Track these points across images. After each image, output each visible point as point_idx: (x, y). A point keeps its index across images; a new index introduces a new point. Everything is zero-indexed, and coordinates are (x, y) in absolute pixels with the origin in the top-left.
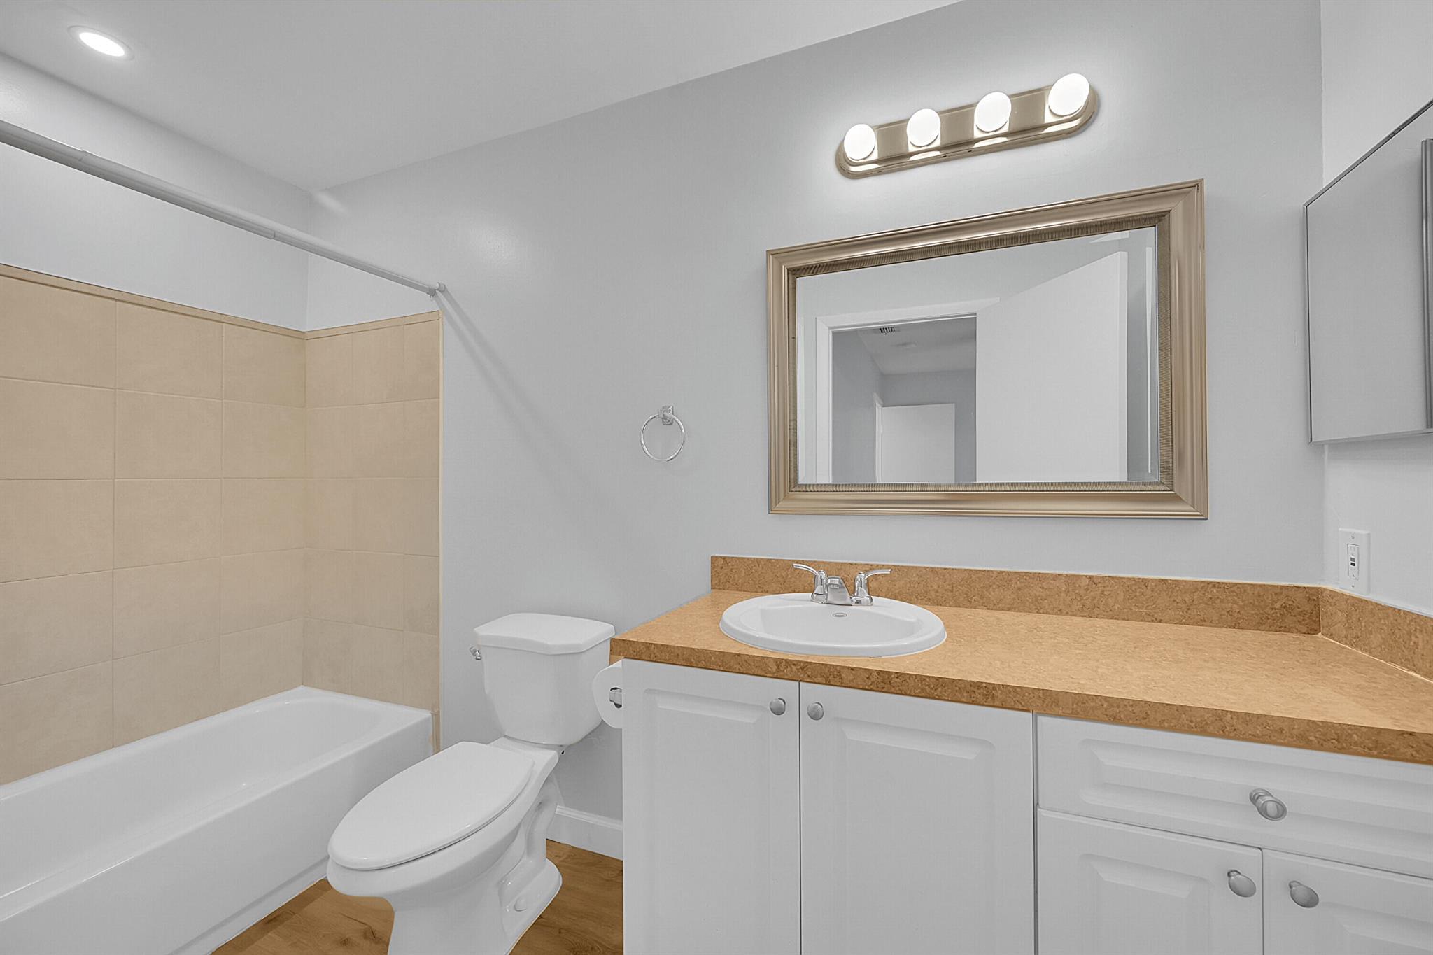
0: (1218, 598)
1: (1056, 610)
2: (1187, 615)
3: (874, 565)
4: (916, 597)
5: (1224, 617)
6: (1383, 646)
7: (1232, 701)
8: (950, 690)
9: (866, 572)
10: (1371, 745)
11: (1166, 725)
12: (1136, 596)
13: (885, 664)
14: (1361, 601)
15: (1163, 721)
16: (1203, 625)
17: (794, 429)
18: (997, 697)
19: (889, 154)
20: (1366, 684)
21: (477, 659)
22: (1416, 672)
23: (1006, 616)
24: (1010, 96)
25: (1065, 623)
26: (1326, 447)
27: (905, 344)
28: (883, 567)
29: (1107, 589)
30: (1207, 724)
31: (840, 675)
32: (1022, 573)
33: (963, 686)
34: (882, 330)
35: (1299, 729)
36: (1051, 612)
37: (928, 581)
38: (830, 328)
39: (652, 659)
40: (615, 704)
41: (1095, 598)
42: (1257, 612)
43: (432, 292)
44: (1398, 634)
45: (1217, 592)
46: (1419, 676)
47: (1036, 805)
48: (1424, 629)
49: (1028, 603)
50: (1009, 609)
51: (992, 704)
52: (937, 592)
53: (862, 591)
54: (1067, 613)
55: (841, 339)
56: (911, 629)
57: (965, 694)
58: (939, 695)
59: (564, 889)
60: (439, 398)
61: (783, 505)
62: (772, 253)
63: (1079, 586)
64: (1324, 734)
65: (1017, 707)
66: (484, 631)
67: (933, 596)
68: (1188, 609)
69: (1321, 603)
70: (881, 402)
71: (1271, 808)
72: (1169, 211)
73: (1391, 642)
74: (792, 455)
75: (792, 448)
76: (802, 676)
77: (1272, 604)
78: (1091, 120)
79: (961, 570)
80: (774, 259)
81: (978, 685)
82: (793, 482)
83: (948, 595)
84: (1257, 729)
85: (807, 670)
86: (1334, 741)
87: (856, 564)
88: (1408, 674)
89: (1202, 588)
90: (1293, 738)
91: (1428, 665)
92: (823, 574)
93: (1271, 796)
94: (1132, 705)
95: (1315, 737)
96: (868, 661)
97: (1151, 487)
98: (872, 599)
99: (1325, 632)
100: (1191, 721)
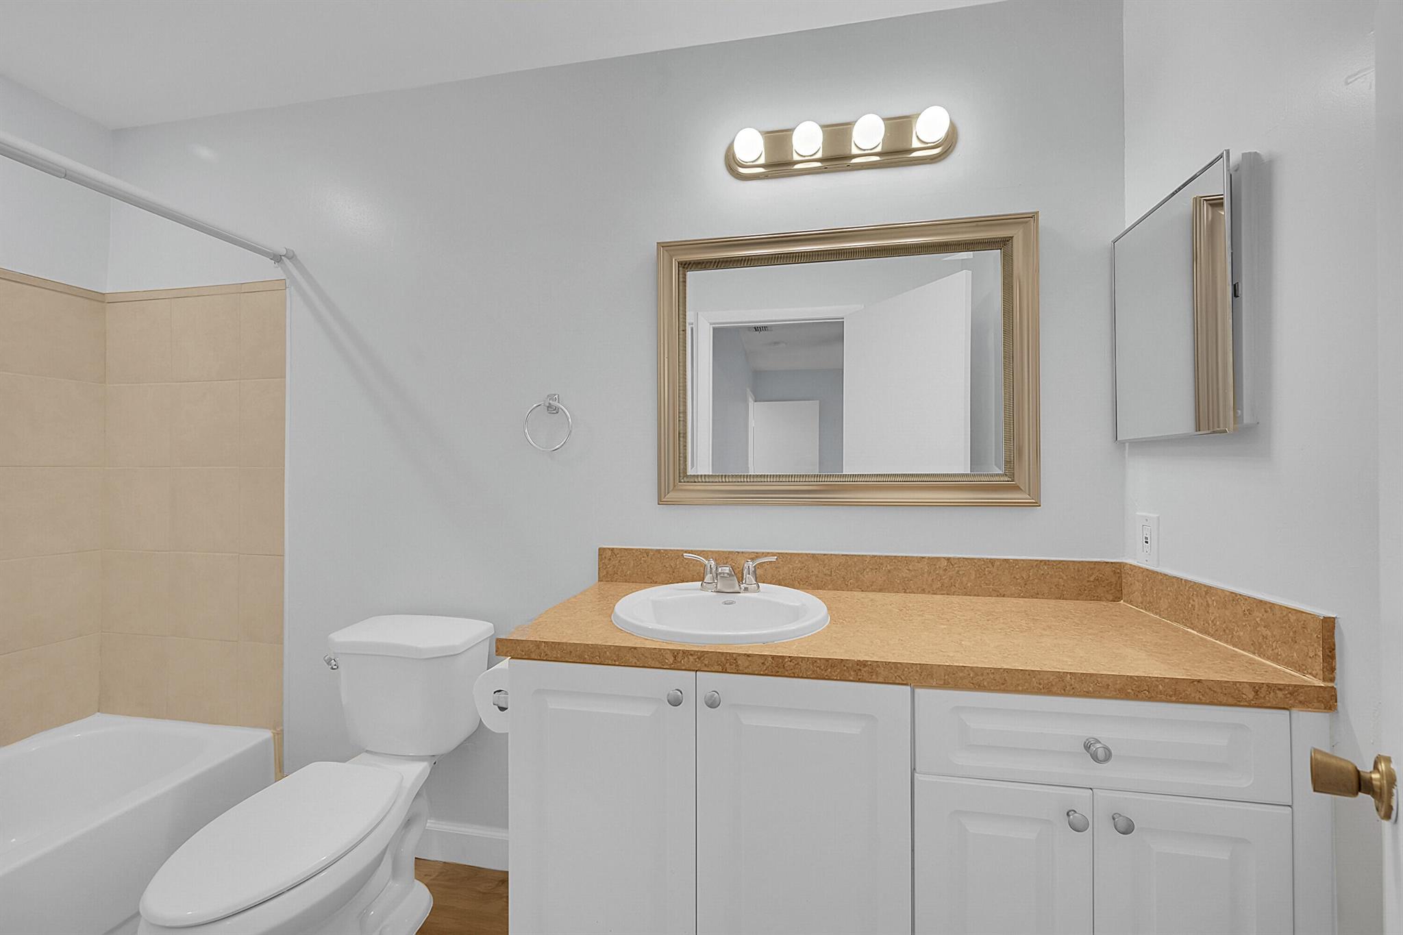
0: (1048, 574)
1: (920, 590)
2: (1024, 589)
3: (760, 553)
4: (799, 583)
5: (1052, 590)
6: (1169, 609)
7: (1069, 663)
8: (838, 671)
9: (752, 559)
10: (1171, 693)
11: (1020, 688)
12: (985, 574)
13: (779, 648)
14: (1154, 572)
15: (1018, 685)
16: (1037, 598)
17: (684, 421)
18: (880, 673)
19: (776, 160)
20: (1161, 642)
21: (332, 669)
22: (1193, 629)
23: (878, 596)
24: (884, 120)
25: (929, 601)
26: (1127, 444)
27: (776, 343)
28: (767, 554)
29: (963, 568)
30: (1052, 685)
31: (737, 662)
32: (892, 556)
33: (850, 665)
34: (756, 329)
35: (1120, 683)
36: (915, 591)
37: (810, 566)
38: (711, 324)
39: (542, 658)
40: (499, 707)
41: (952, 577)
42: (1076, 584)
43: (277, 258)
44: (1180, 598)
45: (1048, 568)
46: (1195, 633)
47: (913, 770)
48: (1199, 594)
49: (897, 585)
50: (880, 591)
51: (876, 680)
52: (817, 577)
53: (750, 578)
54: (929, 592)
55: (722, 335)
56: (796, 613)
57: (852, 673)
58: (830, 675)
59: (435, 910)
60: (285, 377)
61: (672, 496)
62: (663, 246)
63: (940, 567)
64: (1139, 687)
65: (897, 682)
66: (343, 637)
67: (814, 581)
68: (1026, 584)
69: (1123, 575)
70: (754, 398)
71: (1101, 754)
72: (1012, 237)
73: (1175, 606)
74: (681, 447)
75: (681, 439)
76: (699, 665)
77: (1088, 578)
78: (950, 150)
79: (839, 555)
80: (665, 252)
81: (863, 664)
82: (683, 474)
83: (827, 580)
84: (1090, 686)
85: (704, 659)
86: (1145, 692)
87: (742, 553)
88: (1188, 632)
89: (1036, 566)
90: (1116, 692)
91: (1202, 623)
92: (713, 563)
93: (1100, 743)
94: (993, 673)
95: (1133, 690)
96: (762, 646)
97: (997, 479)
98: (759, 587)
99: (1126, 599)
100: (1040, 684)
